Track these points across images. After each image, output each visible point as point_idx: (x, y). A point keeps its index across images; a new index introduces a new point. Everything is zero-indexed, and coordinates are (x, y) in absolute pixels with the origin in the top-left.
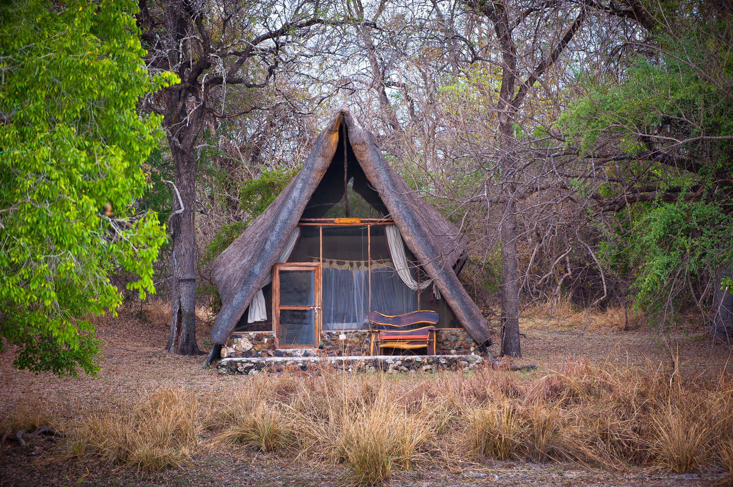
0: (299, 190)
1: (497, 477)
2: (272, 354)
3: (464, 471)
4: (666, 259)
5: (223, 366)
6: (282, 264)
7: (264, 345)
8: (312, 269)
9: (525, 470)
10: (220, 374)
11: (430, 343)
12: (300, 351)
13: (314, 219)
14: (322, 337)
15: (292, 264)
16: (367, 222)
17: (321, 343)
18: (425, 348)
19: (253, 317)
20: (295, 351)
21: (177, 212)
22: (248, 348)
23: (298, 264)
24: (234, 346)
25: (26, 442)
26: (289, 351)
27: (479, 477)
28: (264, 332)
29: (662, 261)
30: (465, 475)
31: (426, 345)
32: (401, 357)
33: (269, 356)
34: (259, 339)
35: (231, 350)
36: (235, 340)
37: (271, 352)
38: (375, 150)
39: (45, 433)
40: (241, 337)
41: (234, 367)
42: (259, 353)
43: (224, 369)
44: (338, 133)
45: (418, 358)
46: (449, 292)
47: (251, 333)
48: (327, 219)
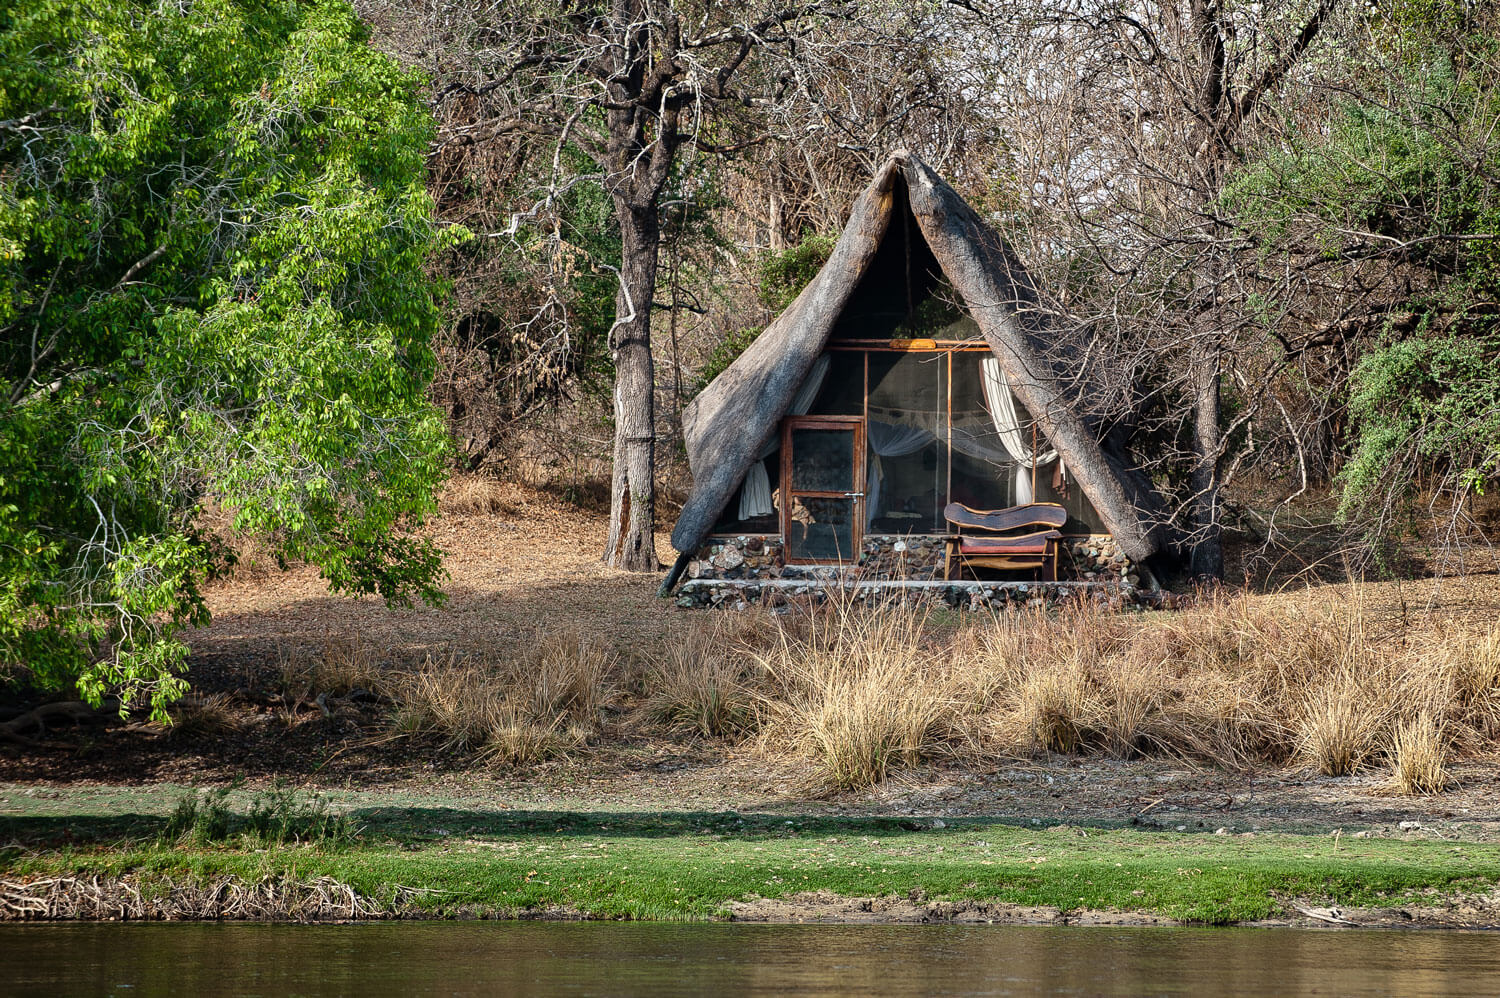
0: (824, 292)
1: (1051, 780)
2: (776, 574)
3: (1001, 772)
4: (1388, 434)
5: (686, 593)
6: (800, 417)
7: (764, 558)
8: (851, 427)
9: (1098, 770)
10: (680, 606)
11: (1049, 560)
12: (825, 570)
13: (854, 341)
14: (865, 545)
15: (815, 417)
16: (947, 346)
17: (862, 556)
18: (1038, 568)
19: (746, 510)
20: (817, 570)
21: (623, 320)
22: (735, 564)
23: (826, 417)
24: (712, 558)
25: (331, 711)
26: (807, 568)
27: (1024, 780)
28: (763, 536)
29: (1380, 437)
30: (1002, 777)
31: (1041, 564)
32: (993, 584)
33: (772, 577)
34: (756, 546)
35: (707, 565)
36: (714, 548)
37: (775, 570)
38: (956, 224)
39: (362, 698)
40: (724, 544)
41: (704, 596)
42: (756, 571)
43: (688, 598)
44: (891, 193)
45: (1022, 586)
46: (1084, 472)
47: (742, 537)
48: (878, 341)
